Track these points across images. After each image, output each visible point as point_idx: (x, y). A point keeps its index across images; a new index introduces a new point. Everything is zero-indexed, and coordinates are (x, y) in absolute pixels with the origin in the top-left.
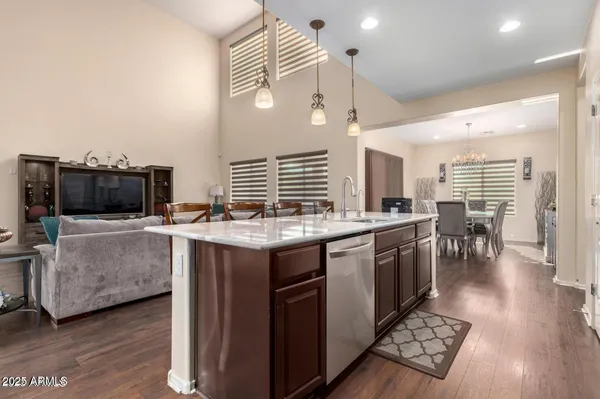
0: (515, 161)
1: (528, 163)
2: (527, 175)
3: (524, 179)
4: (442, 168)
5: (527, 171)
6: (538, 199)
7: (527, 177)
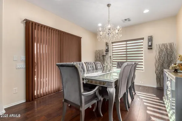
0: (143, 39)
1: (150, 39)
2: (150, 46)
3: (148, 49)
4: (107, 44)
5: (150, 44)
6: (156, 61)
7: (150, 47)
